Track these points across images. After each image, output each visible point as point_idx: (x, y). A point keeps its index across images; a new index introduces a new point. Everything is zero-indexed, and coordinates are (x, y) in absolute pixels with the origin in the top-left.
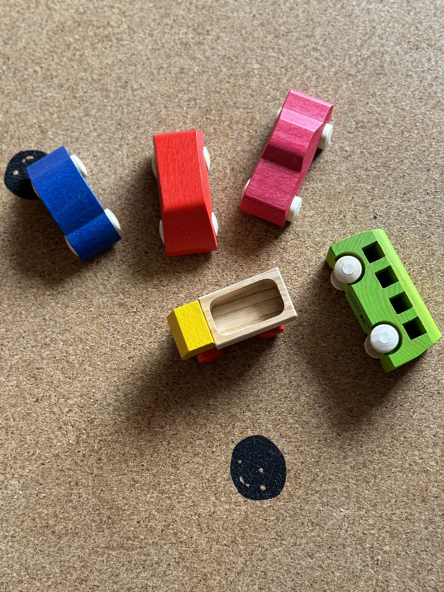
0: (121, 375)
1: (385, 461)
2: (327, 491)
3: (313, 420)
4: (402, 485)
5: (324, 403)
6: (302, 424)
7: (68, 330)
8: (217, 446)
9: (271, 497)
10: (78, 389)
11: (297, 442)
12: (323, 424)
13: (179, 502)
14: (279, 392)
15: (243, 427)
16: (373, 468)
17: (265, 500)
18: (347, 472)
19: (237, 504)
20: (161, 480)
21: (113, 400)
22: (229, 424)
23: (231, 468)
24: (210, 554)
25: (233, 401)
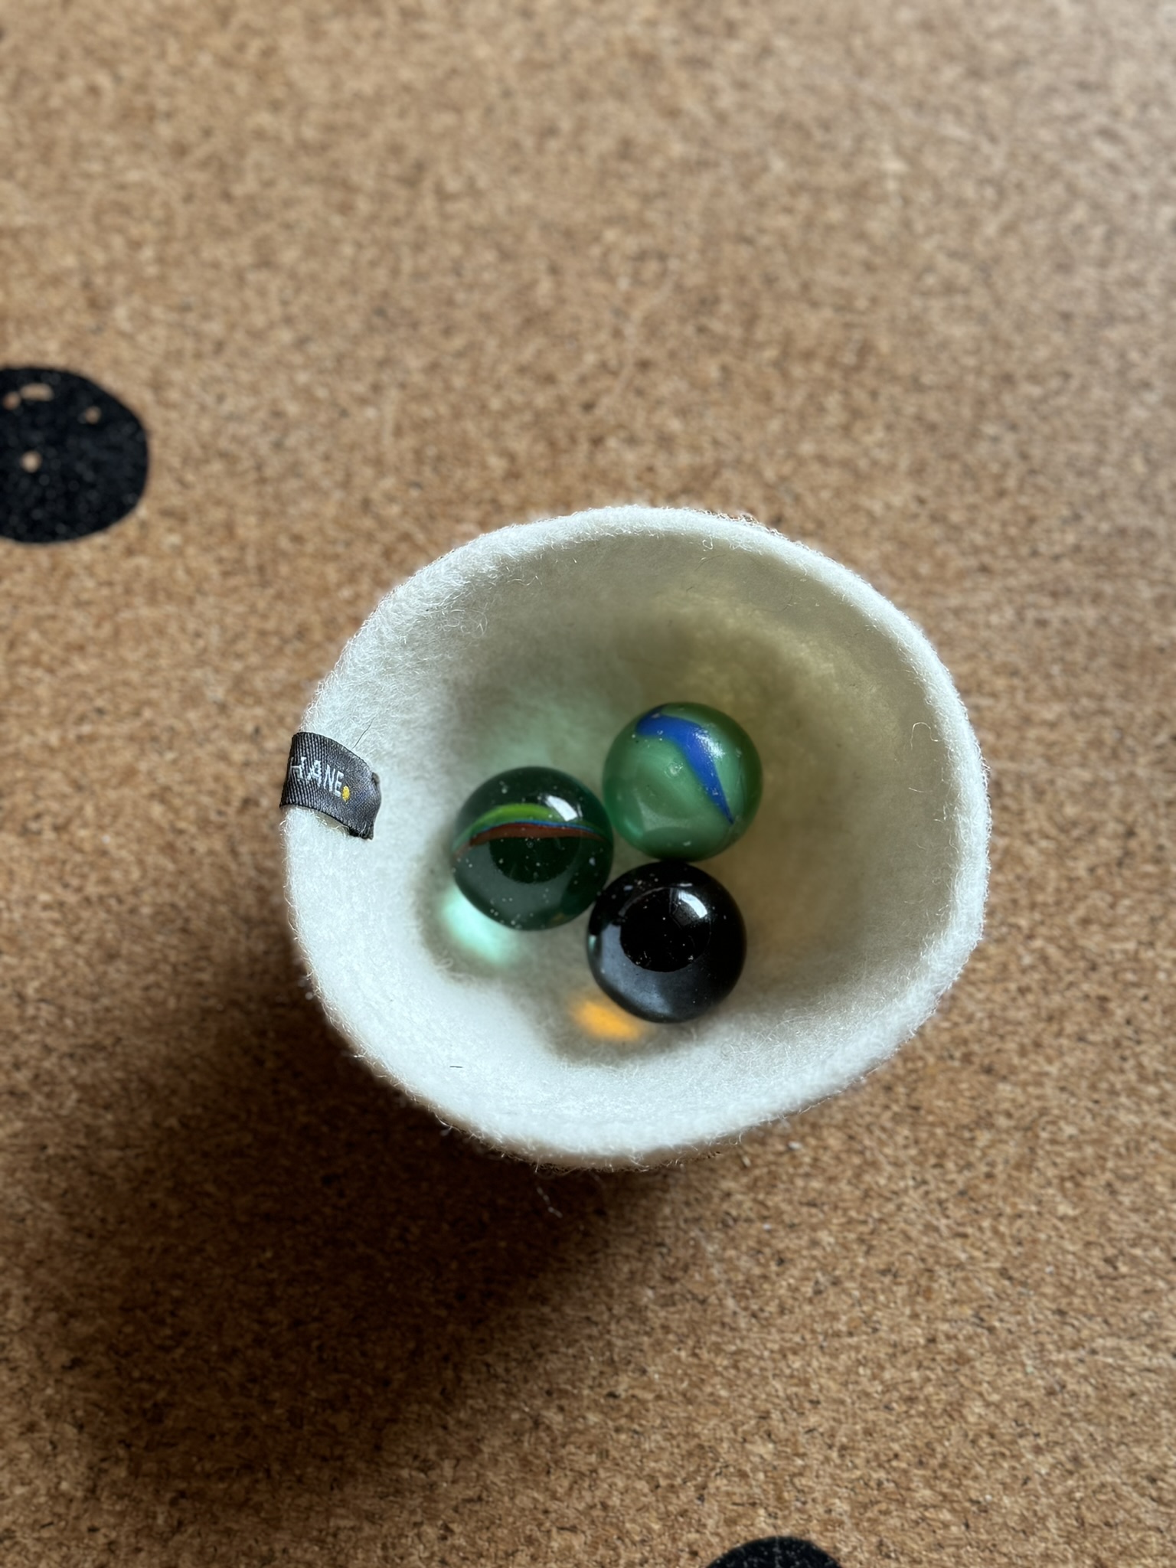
0: (288, 1243)
3: (1006, 1501)
5: (1053, 1437)
6: (965, 1511)
7: (103, 1048)
10: (117, 1282)
12: (1043, 1519)
14: (887, 1375)
15: (737, 1499)
21: (249, 1338)
22: (685, 1481)
25: (708, 1389)
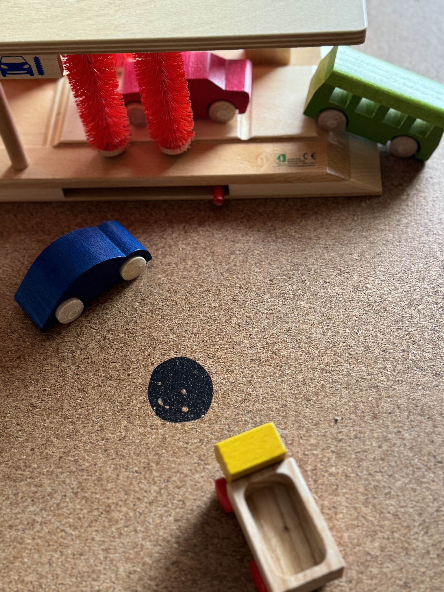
1: (328, 379)
2: (261, 411)
4: (349, 402)
8: (134, 369)
9: (193, 419)
11: (227, 362)
13: (84, 427)
16: (314, 385)
17: (187, 423)
18: (284, 391)
19: (153, 427)
20: (65, 405)
23: (149, 390)
24: (116, 482)
